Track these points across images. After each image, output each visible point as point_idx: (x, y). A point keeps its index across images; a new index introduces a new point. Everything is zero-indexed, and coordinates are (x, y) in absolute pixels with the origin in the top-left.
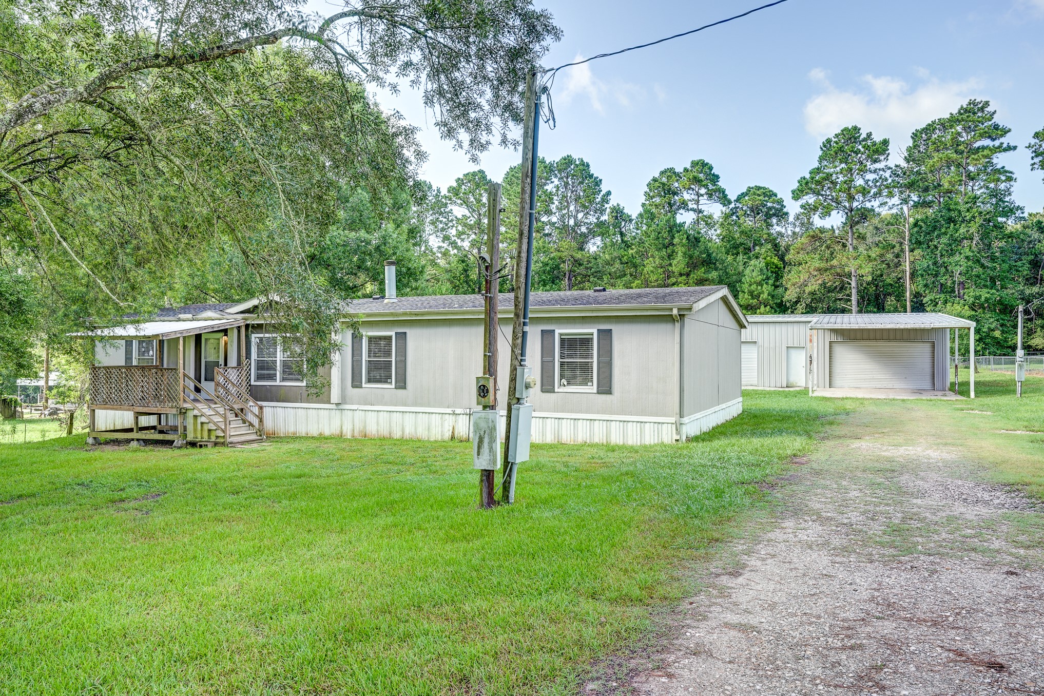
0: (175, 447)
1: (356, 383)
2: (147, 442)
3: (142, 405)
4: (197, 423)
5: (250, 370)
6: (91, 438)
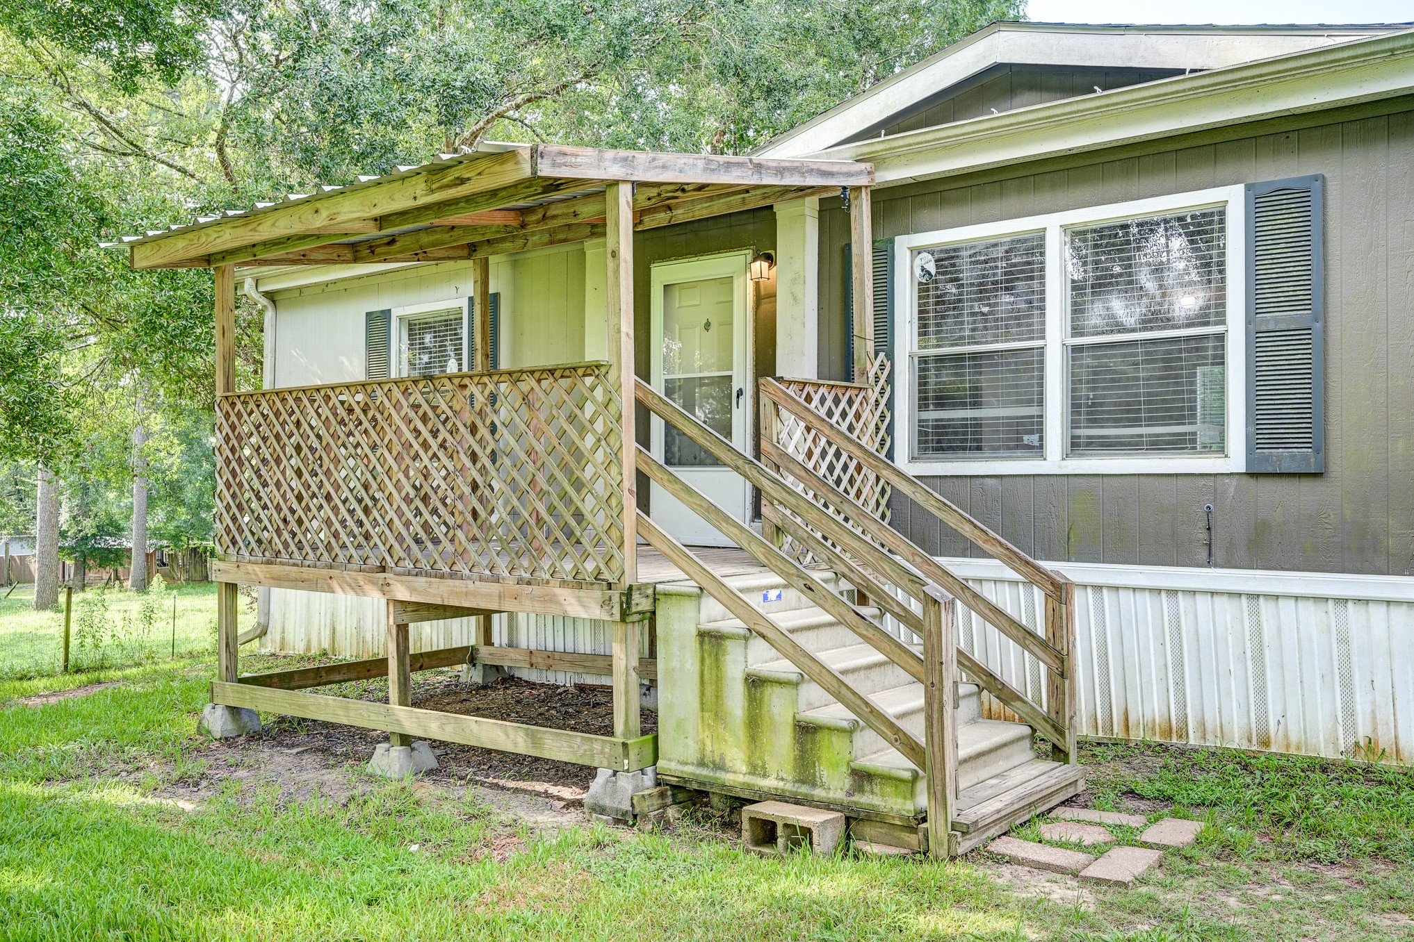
3: (424, 564)
4: (719, 679)
5: (890, 405)
6: (219, 711)
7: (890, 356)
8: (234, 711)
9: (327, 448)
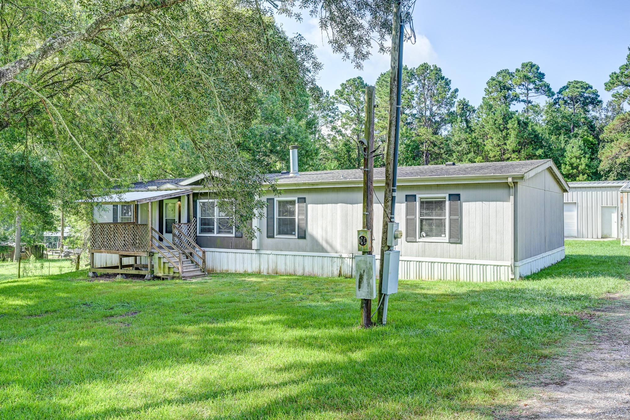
0: (146, 279)
1: (270, 236)
2: (127, 276)
3: (124, 250)
4: (160, 263)
5: (196, 225)
6: (91, 273)
7: (196, 218)
8: (94, 273)
9: (110, 233)
